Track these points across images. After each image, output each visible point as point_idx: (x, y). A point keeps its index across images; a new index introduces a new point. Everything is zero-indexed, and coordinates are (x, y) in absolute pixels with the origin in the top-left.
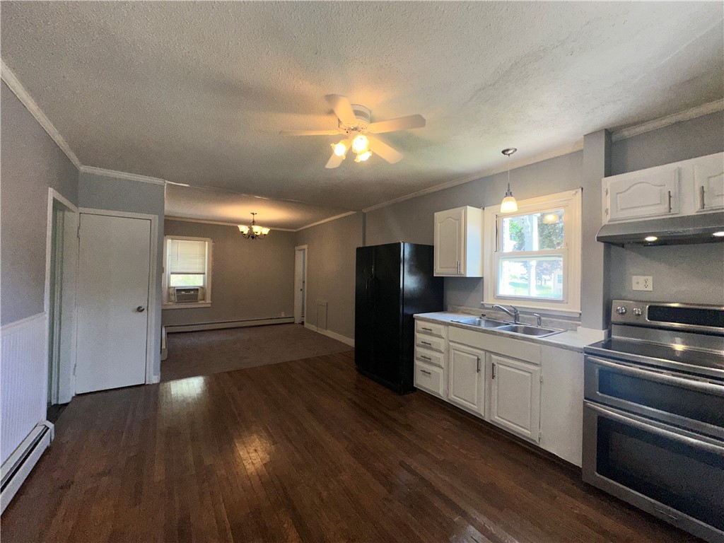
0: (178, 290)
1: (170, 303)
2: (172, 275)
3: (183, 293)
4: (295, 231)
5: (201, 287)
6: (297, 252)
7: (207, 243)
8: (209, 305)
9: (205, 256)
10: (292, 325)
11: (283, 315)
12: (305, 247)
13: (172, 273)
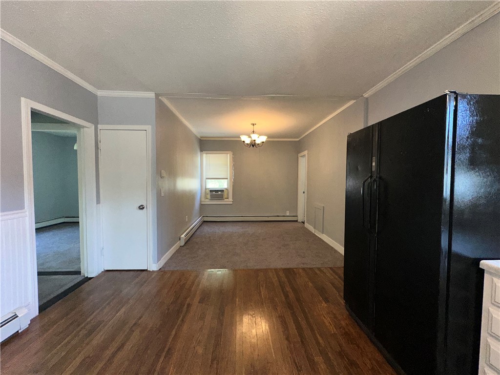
0: (211, 191)
1: (207, 200)
2: (207, 180)
3: (214, 193)
4: (298, 140)
5: (226, 189)
6: (299, 158)
7: (228, 155)
8: (231, 203)
9: (227, 165)
10: (296, 223)
11: (288, 214)
12: (306, 152)
13: (207, 179)
